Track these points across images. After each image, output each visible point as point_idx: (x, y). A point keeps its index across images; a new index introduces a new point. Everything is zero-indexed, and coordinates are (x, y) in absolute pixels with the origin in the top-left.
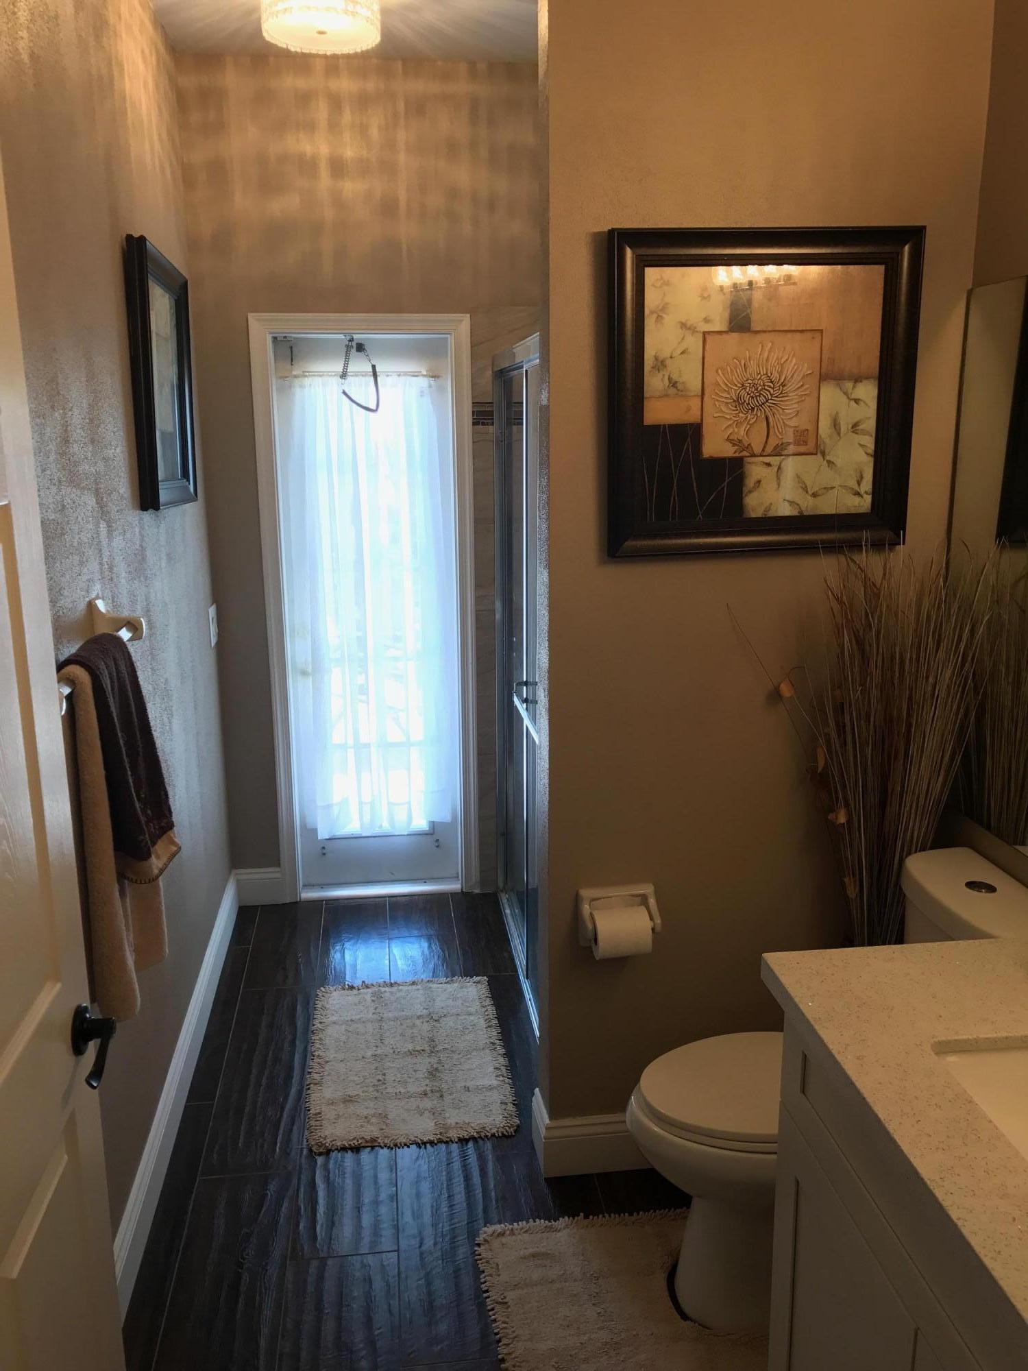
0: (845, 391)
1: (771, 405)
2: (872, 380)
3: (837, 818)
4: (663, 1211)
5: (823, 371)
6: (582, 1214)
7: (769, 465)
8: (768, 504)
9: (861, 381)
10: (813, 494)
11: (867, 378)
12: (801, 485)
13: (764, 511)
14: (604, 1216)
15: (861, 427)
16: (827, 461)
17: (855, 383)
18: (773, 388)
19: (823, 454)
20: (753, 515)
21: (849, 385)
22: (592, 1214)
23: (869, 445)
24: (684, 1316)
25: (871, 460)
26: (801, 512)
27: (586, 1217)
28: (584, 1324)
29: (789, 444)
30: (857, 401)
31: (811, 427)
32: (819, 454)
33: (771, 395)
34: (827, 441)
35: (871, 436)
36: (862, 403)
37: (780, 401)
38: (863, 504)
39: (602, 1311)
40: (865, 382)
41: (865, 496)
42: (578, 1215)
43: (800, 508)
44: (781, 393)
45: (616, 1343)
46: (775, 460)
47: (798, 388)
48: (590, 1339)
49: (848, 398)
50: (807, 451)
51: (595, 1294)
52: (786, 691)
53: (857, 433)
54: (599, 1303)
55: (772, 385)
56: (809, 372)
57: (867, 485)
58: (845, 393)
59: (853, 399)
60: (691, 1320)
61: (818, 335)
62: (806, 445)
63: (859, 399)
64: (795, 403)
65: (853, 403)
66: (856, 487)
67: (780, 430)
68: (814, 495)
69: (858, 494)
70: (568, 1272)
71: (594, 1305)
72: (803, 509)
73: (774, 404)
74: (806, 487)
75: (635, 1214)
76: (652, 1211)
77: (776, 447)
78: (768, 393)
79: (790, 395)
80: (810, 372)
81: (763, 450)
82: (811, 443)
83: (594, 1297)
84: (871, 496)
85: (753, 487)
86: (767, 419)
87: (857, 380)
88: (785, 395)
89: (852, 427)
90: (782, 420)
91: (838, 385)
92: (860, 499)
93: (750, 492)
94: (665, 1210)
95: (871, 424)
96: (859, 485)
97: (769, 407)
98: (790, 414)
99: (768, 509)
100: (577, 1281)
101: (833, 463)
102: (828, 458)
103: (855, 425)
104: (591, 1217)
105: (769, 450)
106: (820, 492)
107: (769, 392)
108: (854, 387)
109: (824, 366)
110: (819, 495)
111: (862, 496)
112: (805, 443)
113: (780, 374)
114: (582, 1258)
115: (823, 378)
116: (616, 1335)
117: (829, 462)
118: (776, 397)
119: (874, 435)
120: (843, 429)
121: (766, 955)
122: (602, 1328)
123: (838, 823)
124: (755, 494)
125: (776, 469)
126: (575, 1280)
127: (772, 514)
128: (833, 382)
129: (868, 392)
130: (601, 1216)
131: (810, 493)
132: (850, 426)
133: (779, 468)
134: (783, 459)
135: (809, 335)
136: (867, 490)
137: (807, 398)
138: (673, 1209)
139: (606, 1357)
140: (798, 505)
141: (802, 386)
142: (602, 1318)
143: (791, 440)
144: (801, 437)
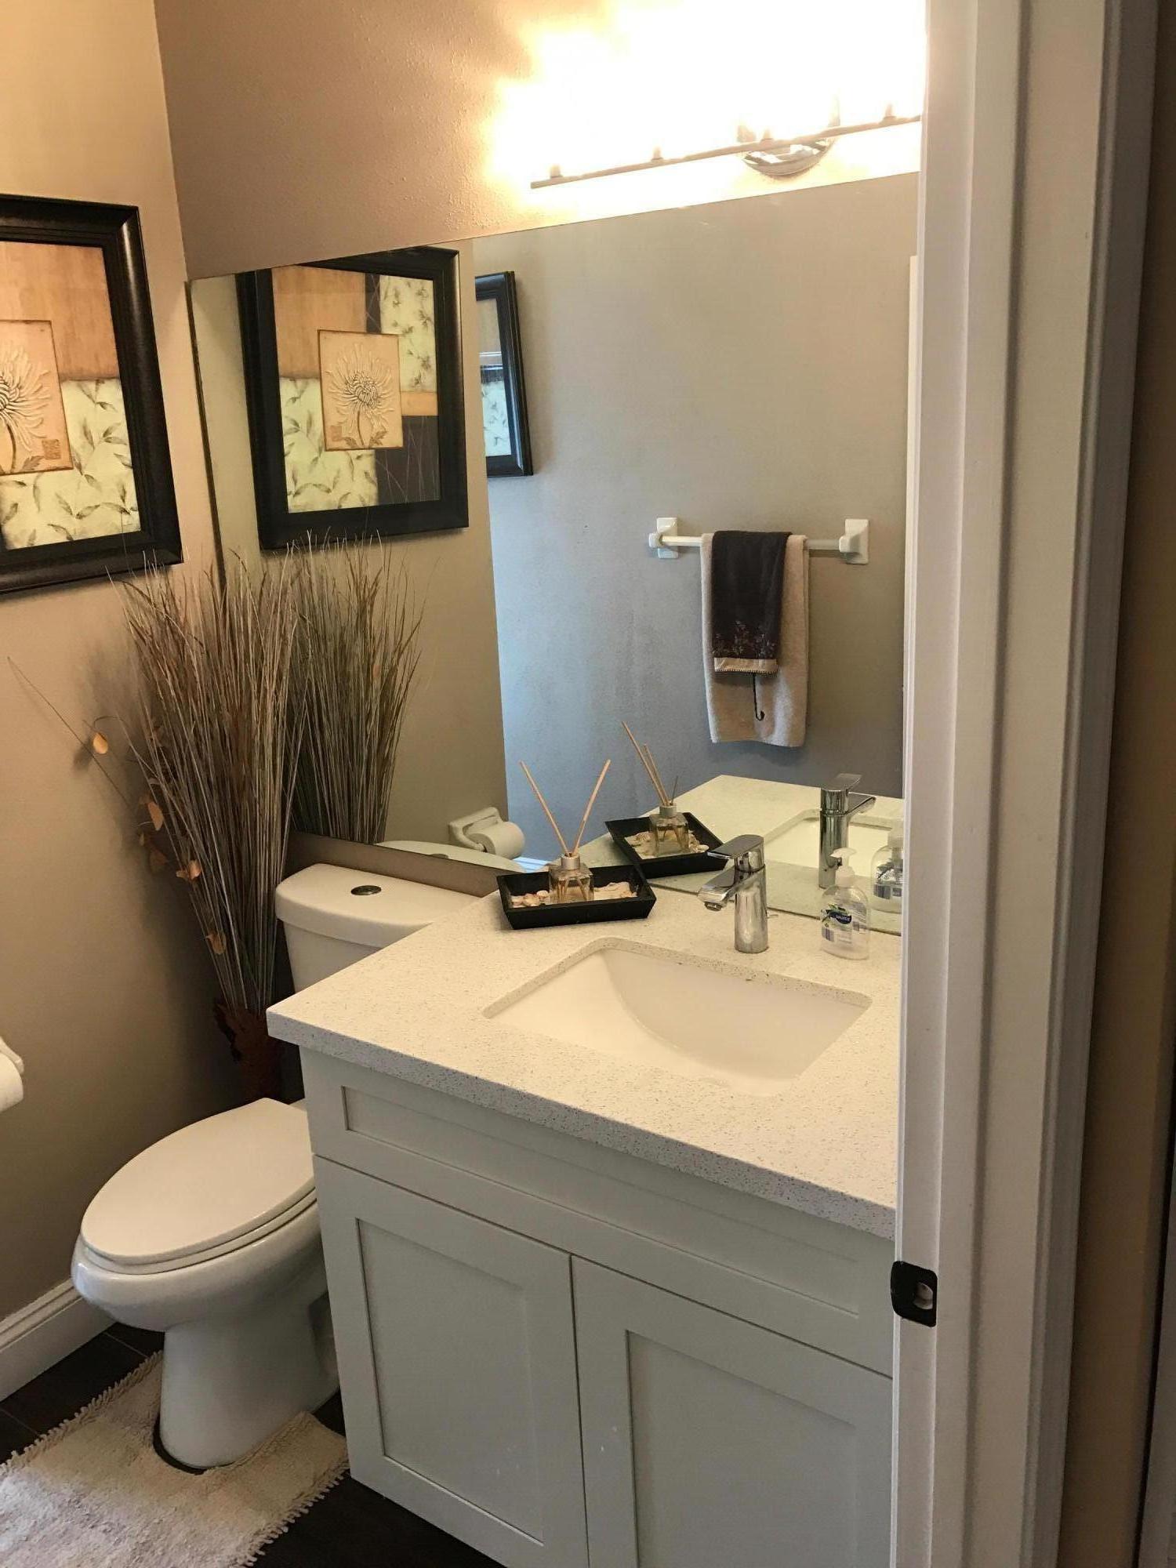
0: (88, 394)
1: (10, 411)
2: (114, 380)
3: (189, 873)
4: (105, 1392)
5: (60, 371)
6: (14, 1453)
7: (22, 484)
8: (32, 531)
9: (103, 383)
10: (78, 515)
11: (110, 378)
12: (62, 505)
13: (30, 540)
14: (40, 1440)
15: (113, 435)
16: (86, 476)
17: (97, 384)
18: (8, 391)
19: (79, 467)
20: (18, 546)
21: (92, 386)
22: (25, 1446)
23: (125, 455)
24: (199, 1471)
25: (130, 472)
26: (69, 537)
27: (21, 1452)
28: (96, 1551)
29: (40, 458)
30: (102, 405)
31: (61, 437)
32: (75, 468)
33: (9, 399)
34: (80, 452)
35: (125, 444)
36: (108, 407)
37: (20, 407)
38: (132, 522)
39: (107, 1526)
40: (107, 383)
41: (132, 512)
42: (10, 1457)
43: (67, 533)
44: (19, 397)
45: (143, 1544)
46: (28, 478)
47: (38, 390)
48: (113, 1560)
49: (94, 402)
50: (62, 466)
51: (87, 1517)
52: (100, 747)
53: (110, 442)
54: (98, 1521)
55: (7, 388)
56: (44, 373)
57: (132, 501)
58: (89, 396)
59: (98, 403)
60: (210, 1468)
61: (46, 327)
62: (60, 458)
63: (105, 403)
64: (38, 409)
65: (99, 406)
66: (120, 503)
67: (28, 442)
68: (80, 516)
69: (124, 511)
70: (40, 1517)
71: (93, 1527)
72: (72, 533)
73: (13, 410)
74: (69, 507)
75: (76, 1414)
76: (94, 1399)
77: (27, 462)
78: (4, 397)
79: (30, 399)
80: (46, 371)
81: (13, 467)
82: (65, 456)
83: (88, 1520)
84: (138, 512)
85: (10, 512)
86: (9, 428)
87: (99, 380)
88: (24, 399)
89: (104, 435)
90: (26, 428)
91: (80, 386)
92: (127, 516)
93: (8, 518)
94: (107, 1389)
95: (122, 431)
96: (124, 501)
97: (9, 413)
98: (33, 422)
99: (33, 537)
100: (56, 1519)
101: (92, 477)
102: (86, 472)
103: (106, 433)
104: (26, 1449)
105: (19, 467)
106: (84, 513)
107: (5, 395)
108: (97, 390)
109: (60, 364)
110: (85, 516)
111: (129, 513)
112: (58, 456)
113: (13, 372)
114: (46, 1494)
115: (62, 379)
116: (139, 1537)
117: (87, 476)
118: (14, 402)
119: (128, 443)
120: (95, 439)
121: (271, 1010)
122: (120, 1540)
123: (193, 878)
124: (13, 521)
125: (32, 488)
126: (54, 1520)
127: (38, 543)
128: (73, 384)
129: (112, 393)
130: (36, 1441)
131: (75, 513)
132: (102, 435)
133: (35, 487)
134: (38, 477)
135: (36, 327)
136: (132, 506)
137: (50, 403)
138: (116, 1383)
139: (143, 1563)
140: (64, 529)
141: (41, 387)
142: (111, 1533)
143: (41, 453)
144: (52, 449)
